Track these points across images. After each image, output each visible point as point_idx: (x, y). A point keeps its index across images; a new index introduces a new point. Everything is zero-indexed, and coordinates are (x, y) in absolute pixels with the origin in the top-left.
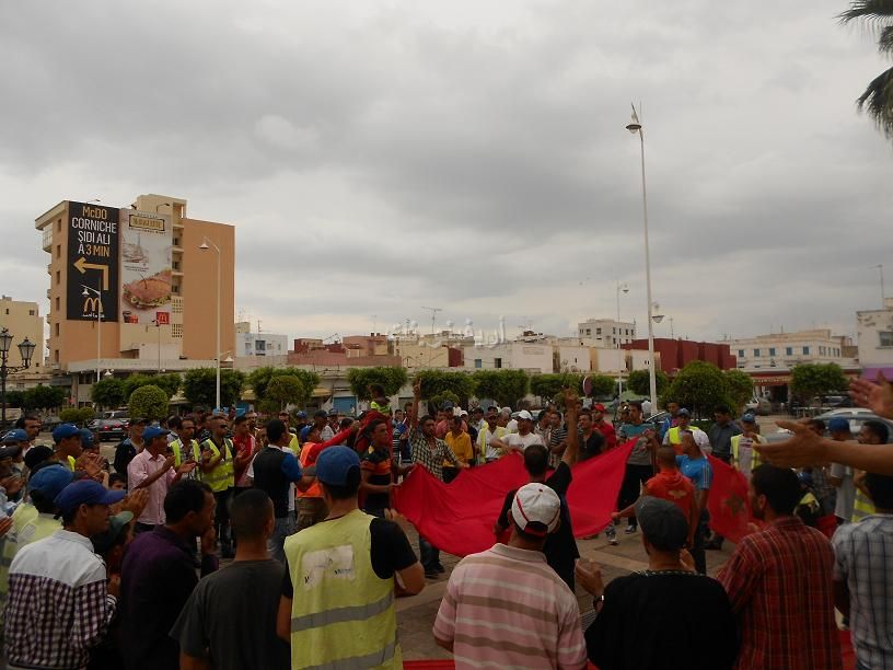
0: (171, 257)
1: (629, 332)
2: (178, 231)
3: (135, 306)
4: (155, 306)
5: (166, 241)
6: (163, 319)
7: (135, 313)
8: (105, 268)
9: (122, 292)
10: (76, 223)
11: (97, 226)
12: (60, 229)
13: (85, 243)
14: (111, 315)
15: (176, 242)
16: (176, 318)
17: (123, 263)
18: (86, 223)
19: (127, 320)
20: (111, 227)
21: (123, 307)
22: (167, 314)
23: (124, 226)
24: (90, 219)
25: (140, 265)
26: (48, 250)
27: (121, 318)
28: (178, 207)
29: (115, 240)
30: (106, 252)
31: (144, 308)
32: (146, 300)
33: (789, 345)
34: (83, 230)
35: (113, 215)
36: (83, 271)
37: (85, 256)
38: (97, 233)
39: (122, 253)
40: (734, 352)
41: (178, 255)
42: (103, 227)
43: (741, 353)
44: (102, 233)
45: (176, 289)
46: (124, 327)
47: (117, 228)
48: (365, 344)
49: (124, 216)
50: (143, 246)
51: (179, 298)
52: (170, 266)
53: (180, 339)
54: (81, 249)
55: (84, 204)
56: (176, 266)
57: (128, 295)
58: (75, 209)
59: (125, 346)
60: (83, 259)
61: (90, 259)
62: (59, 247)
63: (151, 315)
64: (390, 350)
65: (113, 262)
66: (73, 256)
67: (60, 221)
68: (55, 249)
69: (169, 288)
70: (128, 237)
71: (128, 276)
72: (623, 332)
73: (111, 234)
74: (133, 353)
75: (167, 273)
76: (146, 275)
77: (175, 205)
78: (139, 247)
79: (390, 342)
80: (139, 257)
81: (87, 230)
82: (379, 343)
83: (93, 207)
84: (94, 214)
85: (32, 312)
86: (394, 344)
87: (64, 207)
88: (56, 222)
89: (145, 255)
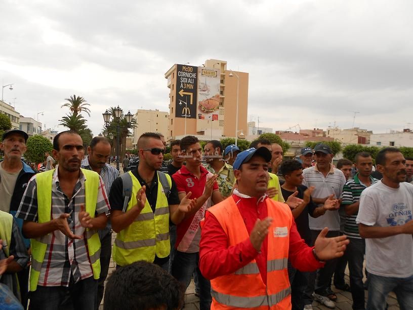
0: (219, 89)
2: (223, 76)
3: (203, 111)
4: (212, 112)
5: (218, 81)
6: (215, 117)
7: (203, 115)
8: (191, 94)
9: (198, 105)
10: (180, 74)
11: (188, 75)
12: (173, 77)
13: (183, 83)
14: (193, 115)
15: (222, 82)
16: (221, 117)
17: (199, 92)
18: (184, 74)
19: (200, 118)
20: (194, 75)
21: (198, 112)
22: (217, 115)
23: (199, 75)
24: (185, 72)
25: (206, 92)
26: (169, 87)
27: (197, 117)
28: (223, 65)
29: (196, 80)
30: (192, 87)
31: (207, 112)
32: (208, 109)
34: (183, 77)
35: (195, 70)
36: (182, 96)
37: (183, 89)
38: (188, 78)
39: (198, 87)
41: (223, 88)
42: (191, 75)
44: (190, 78)
45: (221, 104)
46: (198, 120)
47: (197, 75)
48: (311, 134)
49: (199, 70)
50: (207, 83)
51: (222, 108)
52: (219, 93)
53: (223, 128)
54: (182, 86)
55: (184, 66)
56: (222, 93)
57: (200, 106)
58: (180, 67)
59: (199, 130)
60: (182, 90)
61: (185, 90)
62: (173, 85)
63: (211, 115)
64: (324, 136)
65: (195, 91)
66: (178, 89)
67: (174, 73)
68: (171, 87)
69: (218, 103)
70: (201, 80)
71: (201, 98)
73: (194, 78)
74: (202, 133)
75: (218, 96)
76: (209, 97)
77: (221, 63)
78: (206, 85)
79: (324, 133)
80: (206, 89)
81: (184, 77)
82: (318, 133)
83: (187, 66)
84: (187, 69)
85: (166, 116)
86: (327, 134)
87: (175, 67)
88: (172, 75)
89: (208, 88)
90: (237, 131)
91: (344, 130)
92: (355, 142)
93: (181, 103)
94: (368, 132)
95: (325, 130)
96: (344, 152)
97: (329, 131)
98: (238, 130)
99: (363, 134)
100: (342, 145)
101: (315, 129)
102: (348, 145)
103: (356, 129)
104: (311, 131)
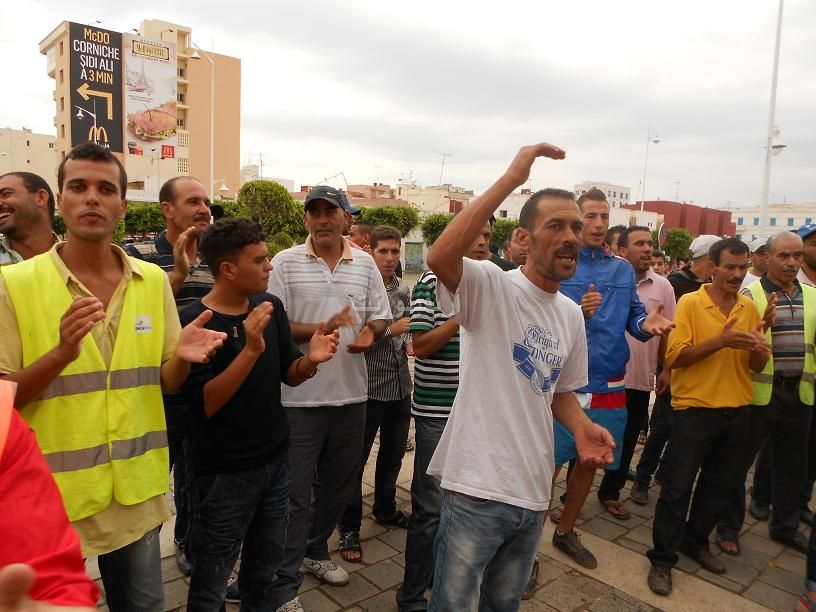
0: (176, 88)
1: (624, 196)
2: (183, 61)
3: (139, 137)
4: (160, 139)
5: (172, 70)
6: (168, 152)
7: (140, 145)
8: (109, 96)
9: (126, 122)
10: (78, 46)
11: (100, 51)
12: (62, 53)
13: (87, 69)
14: (116, 145)
15: (181, 73)
16: (181, 152)
17: (127, 92)
18: (88, 47)
19: (132, 151)
20: (114, 52)
21: (128, 138)
22: (172, 148)
23: (127, 52)
24: (92, 42)
25: (144, 94)
26: (52, 75)
27: (126, 149)
28: (183, 35)
29: (118, 65)
30: (109, 79)
31: (149, 140)
32: (150, 131)
33: (791, 216)
34: (85, 54)
35: (116, 39)
36: (87, 98)
37: (89, 82)
38: (99, 58)
39: (125, 81)
40: (734, 220)
41: (183, 86)
42: (106, 52)
43: (741, 221)
44: (105, 59)
45: (181, 123)
46: (129, 157)
47: (120, 53)
48: (368, 194)
49: (126, 41)
50: (146, 74)
51: (184, 132)
52: (175, 98)
54: (84, 74)
55: (88, 27)
56: (181, 98)
57: (132, 126)
58: (76, 31)
59: (131, 178)
60: (86, 85)
61: (93, 86)
62: (62, 71)
63: (158, 146)
64: (393, 197)
65: (117, 89)
66: (75, 82)
67: (62, 43)
68: (58, 74)
69: (173, 121)
70: (132, 64)
71: (132, 106)
72: (618, 195)
73: (113, 60)
74: (139, 185)
75: (173, 106)
76: (151, 106)
77: (179, 31)
78: (143, 76)
79: (392, 192)
80: (143, 87)
81: (89, 55)
82: (382, 192)
83: (95, 30)
84: (95, 38)
85: (51, 145)
86: (396, 194)
87: (65, 29)
88: (58, 46)
89: (149, 83)
90: (213, 182)
91: (427, 188)
92: (444, 209)
93: (80, 114)
94: (466, 192)
95: (393, 186)
96: (424, 228)
97: (400, 188)
98: (215, 179)
99: (459, 196)
100: (420, 215)
101: (375, 184)
102: (431, 214)
103: (447, 187)
104: (368, 187)
